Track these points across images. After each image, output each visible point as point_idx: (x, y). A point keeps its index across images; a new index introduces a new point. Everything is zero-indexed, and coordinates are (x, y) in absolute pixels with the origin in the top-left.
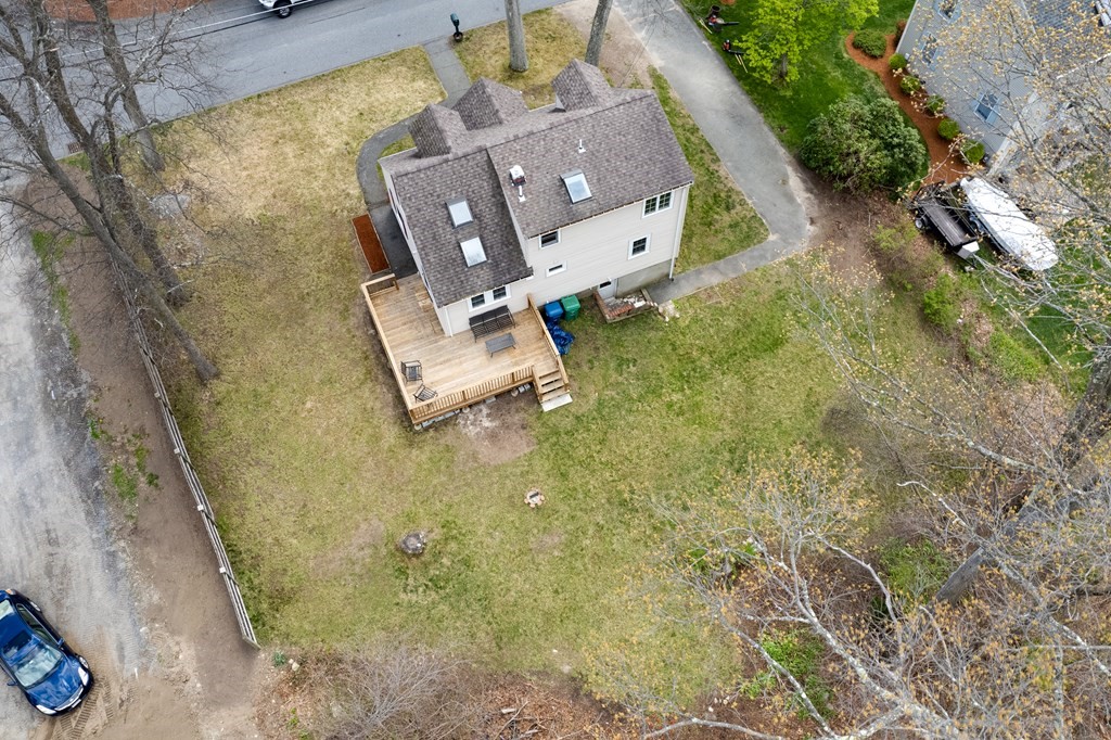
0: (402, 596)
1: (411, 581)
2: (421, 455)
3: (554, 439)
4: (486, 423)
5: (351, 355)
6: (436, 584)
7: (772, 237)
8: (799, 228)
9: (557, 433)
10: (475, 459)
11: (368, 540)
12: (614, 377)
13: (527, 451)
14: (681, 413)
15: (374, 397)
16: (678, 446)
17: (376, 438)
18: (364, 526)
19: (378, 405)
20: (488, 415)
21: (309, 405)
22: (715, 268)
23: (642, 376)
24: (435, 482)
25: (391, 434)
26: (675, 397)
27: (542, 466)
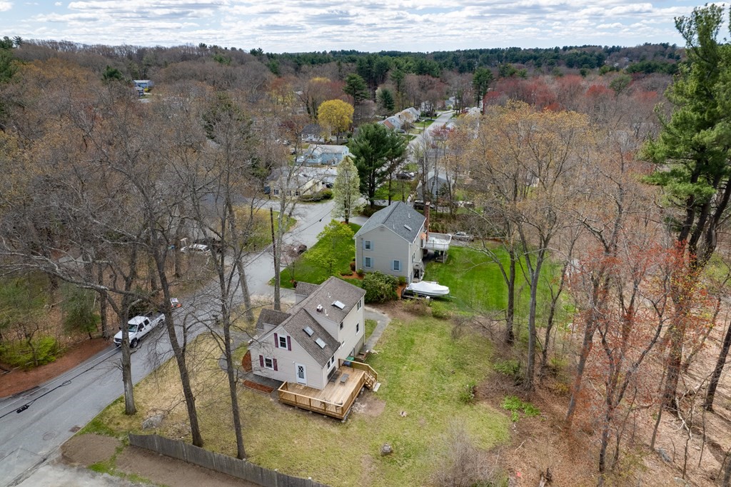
0: (402, 468)
1: (399, 462)
2: (354, 428)
3: (388, 397)
4: (363, 406)
5: (293, 419)
6: (407, 457)
7: (378, 322)
8: (382, 316)
9: (387, 395)
10: (373, 417)
11: (369, 462)
12: (383, 373)
13: (385, 404)
14: (412, 370)
15: (317, 424)
16: (422, 378)
17: (333, 435)
18: (363, 460)
19: (321, 426)
20: (361, 404)
21: (296, 442)
22: (373, 336)
23: (390, 368)
24: (368, 432)
25: (336, 430)
26: (405, 367)
27: (394, 405)
